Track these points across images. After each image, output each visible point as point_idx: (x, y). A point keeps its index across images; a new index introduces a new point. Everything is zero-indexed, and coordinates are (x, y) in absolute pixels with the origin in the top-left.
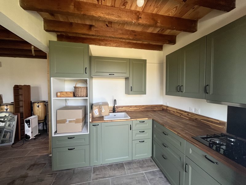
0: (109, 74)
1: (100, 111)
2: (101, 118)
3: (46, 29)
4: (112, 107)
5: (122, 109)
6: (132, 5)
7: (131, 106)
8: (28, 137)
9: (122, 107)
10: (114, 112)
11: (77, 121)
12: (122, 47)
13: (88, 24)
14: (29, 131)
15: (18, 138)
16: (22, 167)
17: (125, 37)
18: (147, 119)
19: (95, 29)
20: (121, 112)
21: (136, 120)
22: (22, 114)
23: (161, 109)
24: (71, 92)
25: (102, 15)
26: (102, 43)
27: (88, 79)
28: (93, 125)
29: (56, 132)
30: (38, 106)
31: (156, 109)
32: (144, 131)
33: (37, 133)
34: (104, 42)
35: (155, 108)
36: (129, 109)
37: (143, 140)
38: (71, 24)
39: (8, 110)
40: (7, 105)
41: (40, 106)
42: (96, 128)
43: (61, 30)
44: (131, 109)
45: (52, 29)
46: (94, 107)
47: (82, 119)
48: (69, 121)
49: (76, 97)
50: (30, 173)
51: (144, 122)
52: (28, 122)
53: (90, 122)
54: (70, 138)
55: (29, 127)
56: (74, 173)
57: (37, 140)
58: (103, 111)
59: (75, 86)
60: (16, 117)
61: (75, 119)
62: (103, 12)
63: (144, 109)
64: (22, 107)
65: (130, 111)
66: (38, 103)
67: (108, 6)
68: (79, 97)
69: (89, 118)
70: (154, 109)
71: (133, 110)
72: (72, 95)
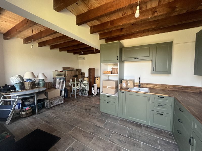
0: (135, 59)
1: (127, 84)
2: (127, 89)
3: (100, 38)
4: (139, 83)
5: (147, 86)
6: (147, 6)
7: (156, 85)
8: (93, 94)
9: (147, 84)
10: (139, 87)
11: (112, 88)
12: (149, 35)
13: (120, 28)
14: (93, 91)
15: (89, 94)
16: (89, 106)
17: (148, 28)
18: (167, 96)
19: (124, 30)
20: (146, 88)
21: (155, 95)
22: (91, 82)
23: (199, 92)
24: (110, 71)
25: (125, 23)
26: (132, 36)
27: (118, 63)
28: (121, 92)
29: (102, 92)
30: (97, 79)
31: (190, 90)
32: (163, 106)
33: (97, 94)
34: (133, 35)
35: (188, 90)
36: (154, 86)
37: (162, 113)
38: (111, 31)
39: (87, 80)
40: (86, 78)
41: (98, 80)
42: (122, 94)
43: (106, 37)
44: (156, 86)
45: (102, 37)
46: (123, 81)
47: (115, 87)
48: (108, 87)
49: (112, 74)
50: (92, 109)
51: (164, 97)
52: (93, 86)
53: (119, 90)
54: (108, 96)
55: (93, 89)
56: (109, 117)
57: (96, 97)
58: (129, 85)
59: (112, 67)
60: (89, 83)
61: (111, 87)
62: (126, 20)
63: (171, 88)
64: (91, 79)
65: (155, 88)
66: (98, 77)
67: (129, 15)
68: (114, 74)
69: (119, 87)
70: (186, 91)
71: (158, 88)
72: (110, 72)
